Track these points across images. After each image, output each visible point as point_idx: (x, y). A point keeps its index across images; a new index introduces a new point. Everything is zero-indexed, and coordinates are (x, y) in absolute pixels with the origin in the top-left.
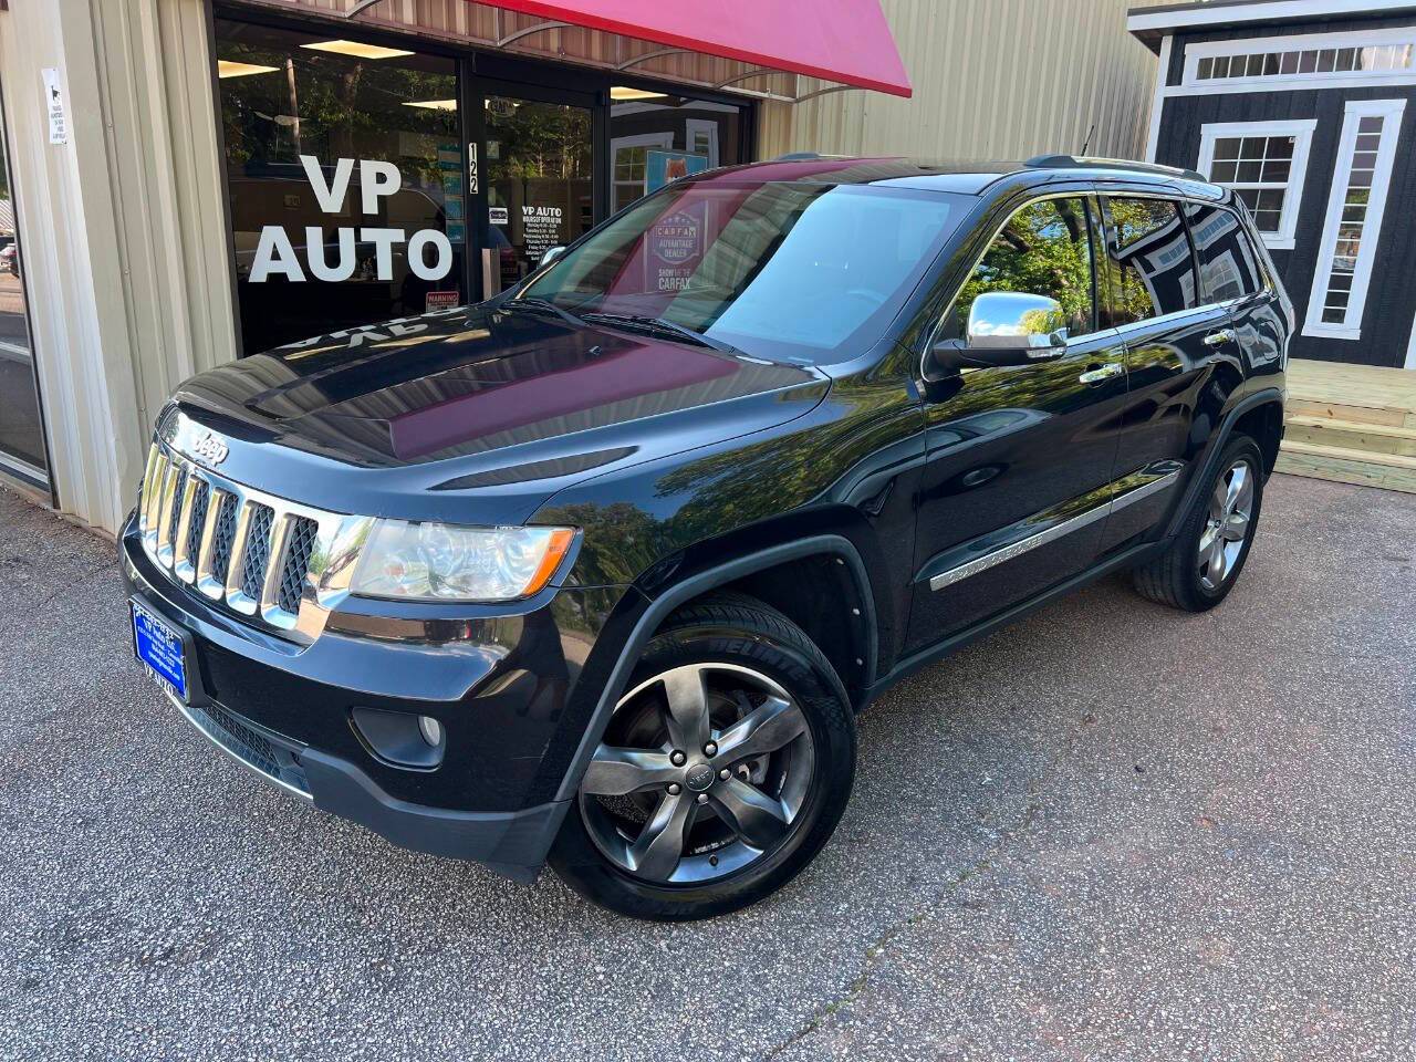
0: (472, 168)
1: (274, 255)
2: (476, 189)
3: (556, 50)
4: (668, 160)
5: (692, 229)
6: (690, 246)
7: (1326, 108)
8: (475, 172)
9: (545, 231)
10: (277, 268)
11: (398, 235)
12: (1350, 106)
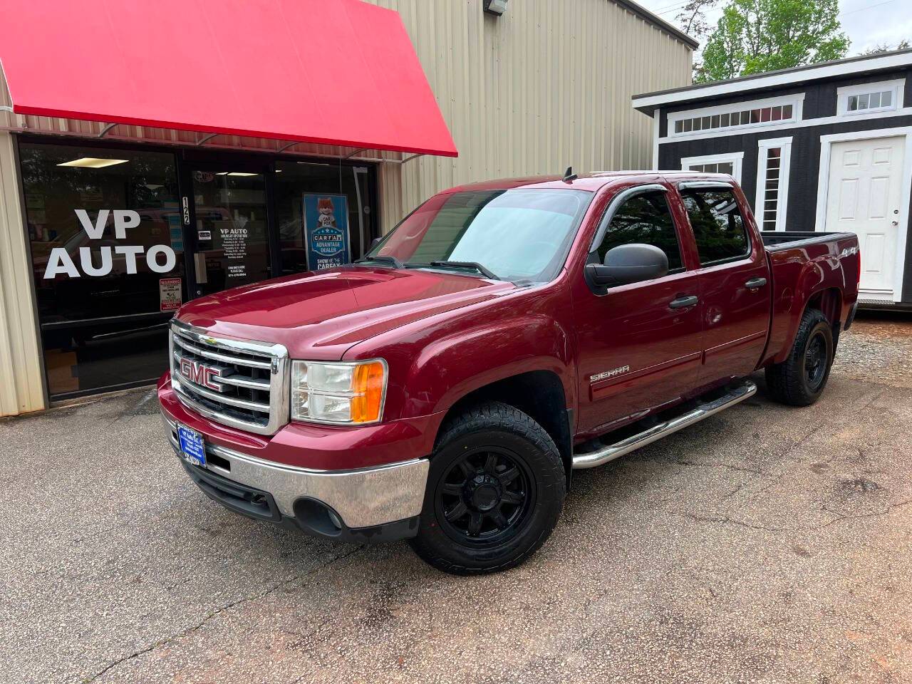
0: (185, 210)
1: (59, 263)
2: (188, 221)
3: (236, 144)
4: (319, 199)
5: (340, 236)
6: (338, 245)
7: (747, 145)
8: (188, 212)
9: (236, 242)
10: (61, 270)
11: (140, 249)
12: (761, 142)
